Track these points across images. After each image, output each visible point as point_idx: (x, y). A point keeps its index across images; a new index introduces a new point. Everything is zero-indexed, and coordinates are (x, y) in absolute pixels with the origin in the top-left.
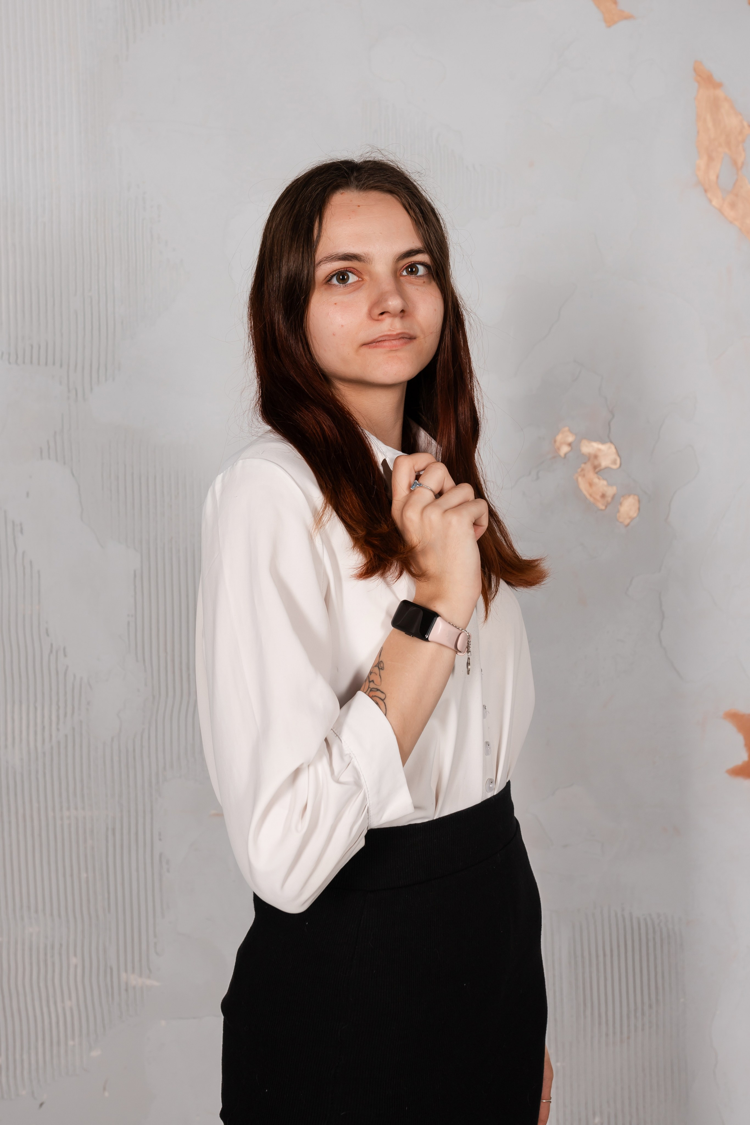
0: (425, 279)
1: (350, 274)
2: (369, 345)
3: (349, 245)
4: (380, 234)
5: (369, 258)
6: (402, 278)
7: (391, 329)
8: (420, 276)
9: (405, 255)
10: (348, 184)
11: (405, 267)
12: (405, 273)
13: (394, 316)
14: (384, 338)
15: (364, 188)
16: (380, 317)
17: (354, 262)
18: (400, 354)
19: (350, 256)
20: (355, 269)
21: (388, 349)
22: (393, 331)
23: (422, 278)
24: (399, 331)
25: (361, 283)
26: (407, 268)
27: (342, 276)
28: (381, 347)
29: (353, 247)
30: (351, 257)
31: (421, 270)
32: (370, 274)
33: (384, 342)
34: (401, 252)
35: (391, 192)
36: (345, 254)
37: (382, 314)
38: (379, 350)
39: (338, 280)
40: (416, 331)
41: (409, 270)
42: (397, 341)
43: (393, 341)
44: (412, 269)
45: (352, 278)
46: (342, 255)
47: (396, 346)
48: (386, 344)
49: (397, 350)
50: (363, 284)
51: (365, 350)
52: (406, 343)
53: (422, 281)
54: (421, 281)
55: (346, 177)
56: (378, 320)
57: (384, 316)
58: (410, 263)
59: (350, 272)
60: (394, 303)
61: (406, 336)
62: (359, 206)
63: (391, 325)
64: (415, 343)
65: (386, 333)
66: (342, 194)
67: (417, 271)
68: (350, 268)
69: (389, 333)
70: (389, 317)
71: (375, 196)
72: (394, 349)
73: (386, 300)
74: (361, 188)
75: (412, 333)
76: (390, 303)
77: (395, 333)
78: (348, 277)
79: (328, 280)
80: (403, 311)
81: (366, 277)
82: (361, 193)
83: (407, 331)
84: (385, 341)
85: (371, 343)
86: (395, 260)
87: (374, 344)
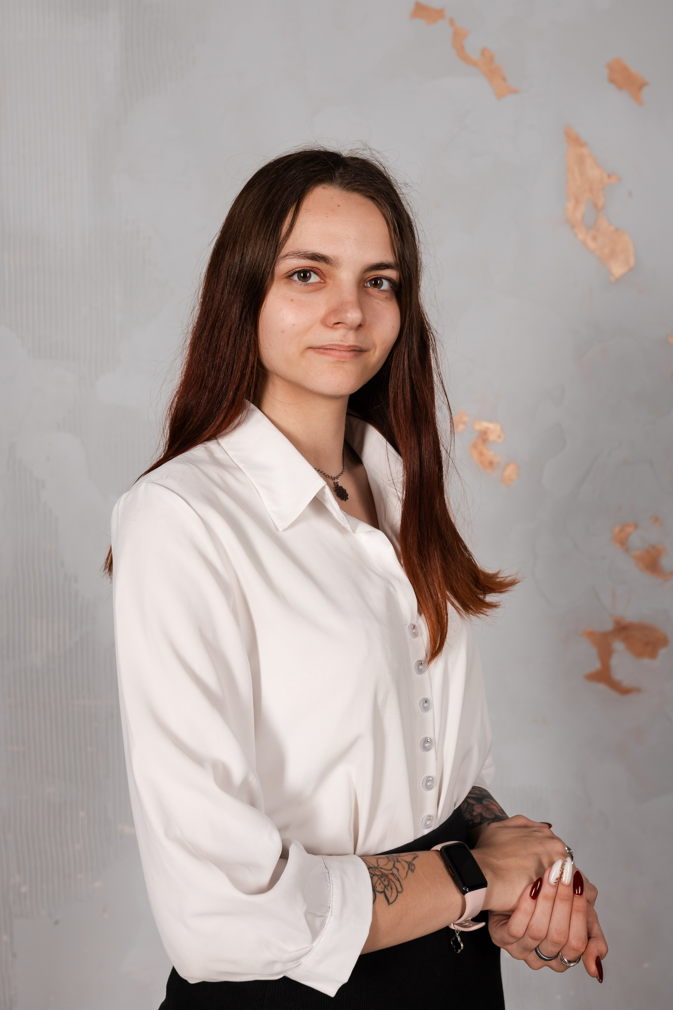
0: (387, 295)
1: (312, 274)
2: (316, 349)
4: (354, 240)
5: (338, 262)
6: (364, 290)
7: (343, 339)
8: (384, 291)
9: (374, 267)
10: (332, 179)
11: (370, 278)
12: (368, 285)
13: (351, 328)
14: (334, 347)
15: (348, 188)
16: (335, 326)
17: (321, 263)
20: (320, 270)
21: (336, 359)
22: (346, 342)
23: (386, 293)
24: (350, 343)
25: (324, 285)
26: (371, 280)
27: (304, 274)
28: (329, 355)
29: (324, 248)
30: (320, 257)
31: (386, 285)
32: (334, 278)
35: (372, 197)
36: (314, 253)
37: (337, 323)
38: (326, 357)
39: (299, 277)
41: (373, 282)
42: (348, 352)
45: (314, 278)
47: (345, 357)
48: (335, 353)
49: (345, 361)
50: (325, 287)
51: (311, 353)
52: (355, 356)
53: (385, 296)
54: (383, 296)
56: (330, 328)
57: (339, 325)
58: (376, 276)
59: (314, 272)
60: (352, 317)
61: (357, 349)
62: (339, 206)
63: (345, 336)
64: (364, 356)
65: (337, 343)
66: (324, 188)
67: (382, 284)
68: (314, 267)
69: (341, 343)
70: (345, 328)
71: (356, 199)
72: (342, 360)
73: (346, 312)
74: (344, 187)
75: (363, 347)
77: (347, 344)
78: (310, 276)
79: (289, 276)
80: (360, 326)
81: (329, 281)
82: (344, 193)
83: (359, 344)
85: (319, 348)
86: (363, 270)
87: (322, 350)
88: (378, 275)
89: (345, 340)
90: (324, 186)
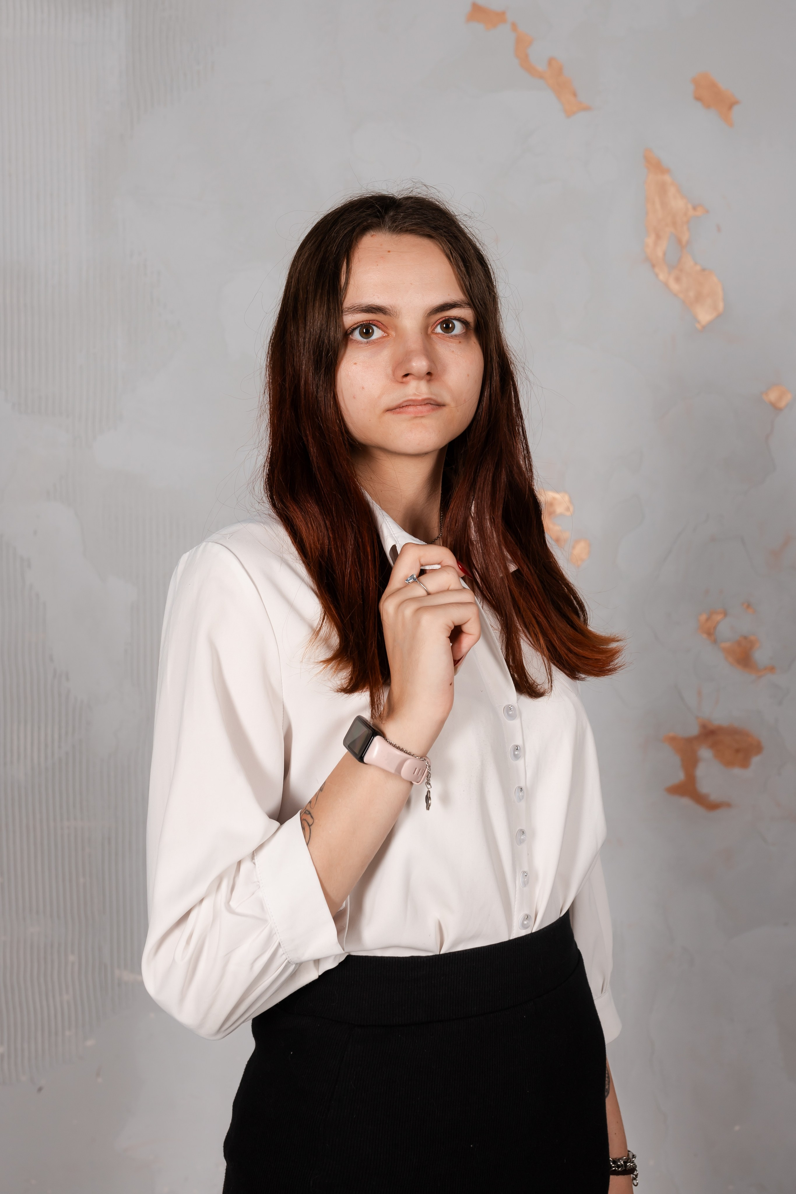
0: (463, 338)
1: (375, 328)
2: (393, 411)
3: (374, 296)
5: (395, 311)
6: (433, 336)
8: (456, 336)
9: (438, 309)
10: (380, 224)
11: (438, 322)
12: (439, 330)
13: (419, 378)
14: (409, 403)
15: (397, 231)
16: (405, 379)
17: (379, 315)
18: (425, 421)
19: (374, 308)
20: (379, 322)
21: (413, 415)
22: (418, 395)
23: (459, 337)
24: (425, 396)
25: (387, 339)
26: (440, 324)
27: (366, 330)
28: (406, 413)
29: (378, 298)
31: (458, 328)
32: (396, 328)
33: (408, 407)
34: (434, 306)
35: (430, 236)
36: (369, 305)
37: (406, 375)
38: (404, 416)
39: (361, 334)
40: (446, 398)
41: (444, 326)
42: (423, 406)
43: (418, 406)
44: (447, 325)
45: (377, 333)
46: (366, 307)
47: (422, 412)
48: (411, 409)
49: (423, 416)
50: (389, 340)
51: (389, 416)
52: (433, 410)
53: (458, 340)
54: (456, 340)
55: (377, 217)
56: (402, 383)
57: (408, 378)
58: (444, 319)
59: (374, 325)
60: (420, 365)
61: (432, 402)
62: (389, 252)
63: (417, 389)
64: (445, 410)
65: (410, 398)
66: (372, 236)
67: (454, 327)
68: (374, 320)
69: (413, 398)
70: (414, 379)
72: (420, 415)
73: (410, 361)
74: (394, 231)
75: (439, 400)
76: (414, 364)
77: (420, 398)
78: (373, 331)
79: (350, 334)
80: (429, 374)
81: (393, 333)
82: (394, 236)
83: (433, 397)
84: (410, 407)
85: (395, 408)
86: (426, 315)
87: (398, 410)
88: (445, 317)
89: (417, 394)
90: (372, 233)
